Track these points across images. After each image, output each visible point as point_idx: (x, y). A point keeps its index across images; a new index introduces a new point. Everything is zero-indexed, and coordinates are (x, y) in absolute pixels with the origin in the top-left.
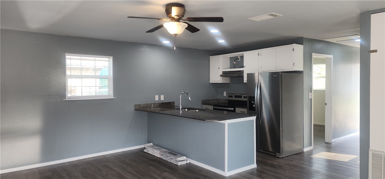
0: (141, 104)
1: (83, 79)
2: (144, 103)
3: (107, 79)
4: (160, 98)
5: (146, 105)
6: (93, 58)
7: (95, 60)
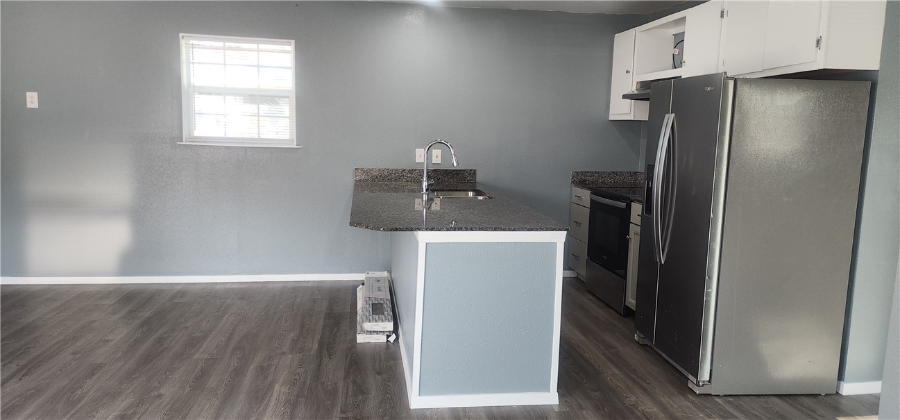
0: (371, 168)
1: (226, 97)
2: (382, 167)
3: (287, 100)
4: (429, 157)
5: (386, 173)
6: (254, 46)
7: (258, 50)
